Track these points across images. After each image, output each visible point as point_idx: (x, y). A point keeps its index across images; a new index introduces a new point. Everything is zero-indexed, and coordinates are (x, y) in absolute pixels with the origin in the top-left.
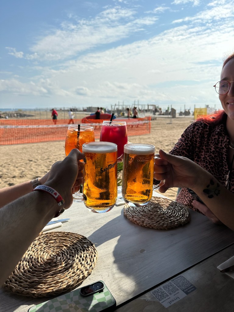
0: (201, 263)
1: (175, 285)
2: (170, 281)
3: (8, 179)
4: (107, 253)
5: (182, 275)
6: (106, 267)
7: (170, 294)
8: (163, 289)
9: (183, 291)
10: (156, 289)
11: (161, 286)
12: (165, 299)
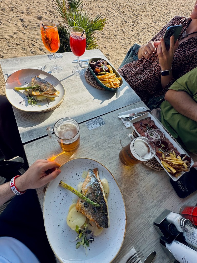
0: (113, 112)
1: (97, 121)
2: (95, 119)
3: (19, 13)
4: (70, 99)
5: (102, 116)
6: (69, 107)
7: (93, 124)
8: (91, 122)
9: (99, 124)
10: (88, 122)
11: (91, 121)
12: (90, 126)
